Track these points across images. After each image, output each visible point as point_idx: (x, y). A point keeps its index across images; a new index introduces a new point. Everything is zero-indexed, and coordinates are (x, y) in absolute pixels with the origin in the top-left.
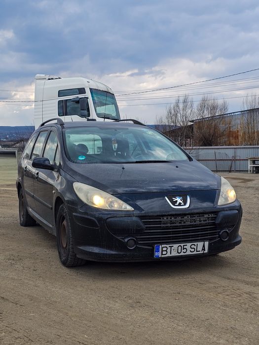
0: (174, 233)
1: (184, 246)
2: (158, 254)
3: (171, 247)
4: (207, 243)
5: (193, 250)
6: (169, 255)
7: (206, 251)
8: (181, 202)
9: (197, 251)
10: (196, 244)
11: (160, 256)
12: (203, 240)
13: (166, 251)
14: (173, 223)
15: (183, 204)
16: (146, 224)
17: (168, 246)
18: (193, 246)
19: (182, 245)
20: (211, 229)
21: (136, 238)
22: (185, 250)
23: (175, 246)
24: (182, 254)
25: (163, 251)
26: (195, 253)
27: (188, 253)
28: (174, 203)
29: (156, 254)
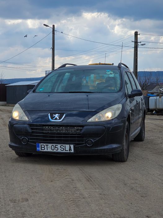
0: (50, 137)
1: (55, 146)
2: (39, 149)
3: (47, 145)
4: (72, 146)
5: (62, 149)
6: (46, 150)
7: (73, 151)
8: (57, 117)
9: (65, 150)
10: (64, 145)
11: (40, 150)
12: (70, 144)
13: (44, 147)
14: (52, 131)
15: (58, 119)
16: (32, 130)
17: (45, 144)
18: (62, 147)
19: (54, 145)
20: (78, 137)
21: (28, 138)
22: (57, 149)
23: (50, 145)
24: (55, 151)
25: (42, 147)
26: (64, 151)
27: (59, 151)
28: (52, 118)
29: (38, 149)
